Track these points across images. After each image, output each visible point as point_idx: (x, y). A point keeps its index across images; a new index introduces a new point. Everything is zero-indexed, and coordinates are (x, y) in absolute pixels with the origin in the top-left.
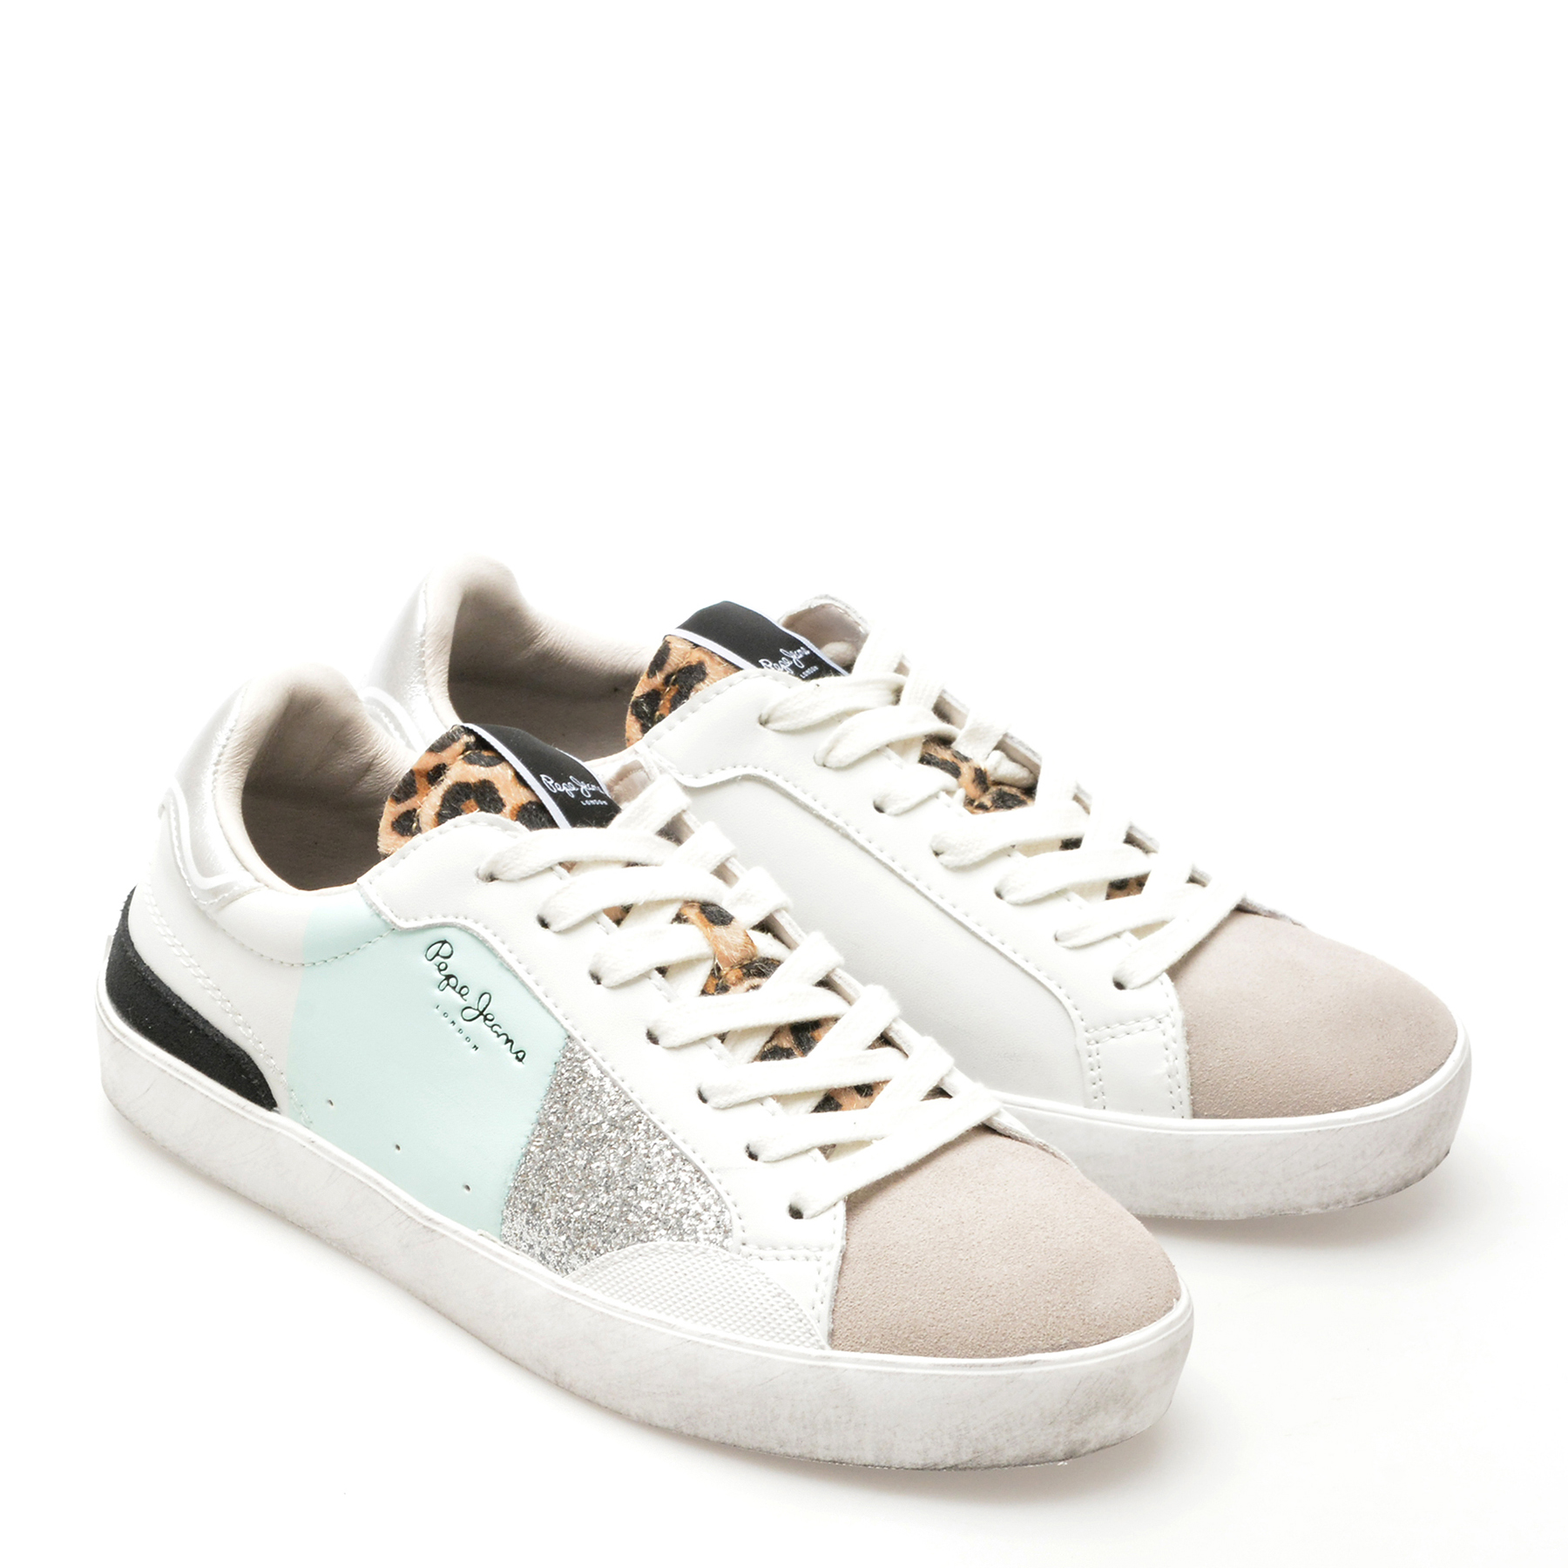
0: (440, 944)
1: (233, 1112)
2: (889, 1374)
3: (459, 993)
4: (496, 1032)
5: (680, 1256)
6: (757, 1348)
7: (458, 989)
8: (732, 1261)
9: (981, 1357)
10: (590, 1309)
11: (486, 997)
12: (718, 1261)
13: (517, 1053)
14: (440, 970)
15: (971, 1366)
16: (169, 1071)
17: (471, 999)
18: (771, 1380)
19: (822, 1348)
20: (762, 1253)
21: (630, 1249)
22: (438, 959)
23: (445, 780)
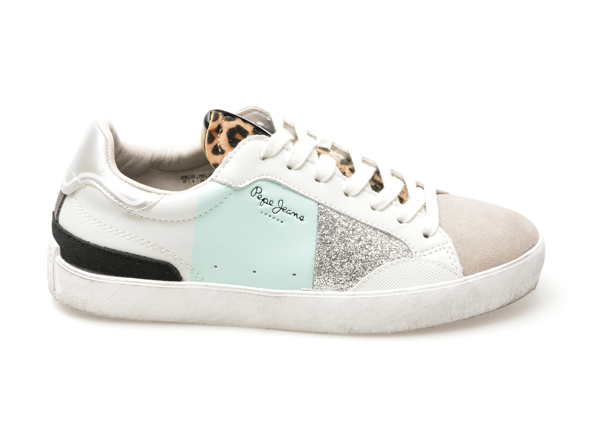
0: (256, 189)
1: (164, 288)
2: (488, 277)
3: (270, 204)
4: (289, 213)
5: (396, 266)
6: (440, 286)
7: (268, 203)
8: (416, 260)
9: (513, 260)
10: (367, 298)
11: (281, 202)
12: (411, 262)
13: (300, 218)
14: (259, 198)
15: (512, 264)
16: (126, 283)
17: (275, 204)
18: (449, 295)
19: (462, 277)
20: (424, 253)
21: (375, 270)
22: (257, 195)
23: (223, 130)
